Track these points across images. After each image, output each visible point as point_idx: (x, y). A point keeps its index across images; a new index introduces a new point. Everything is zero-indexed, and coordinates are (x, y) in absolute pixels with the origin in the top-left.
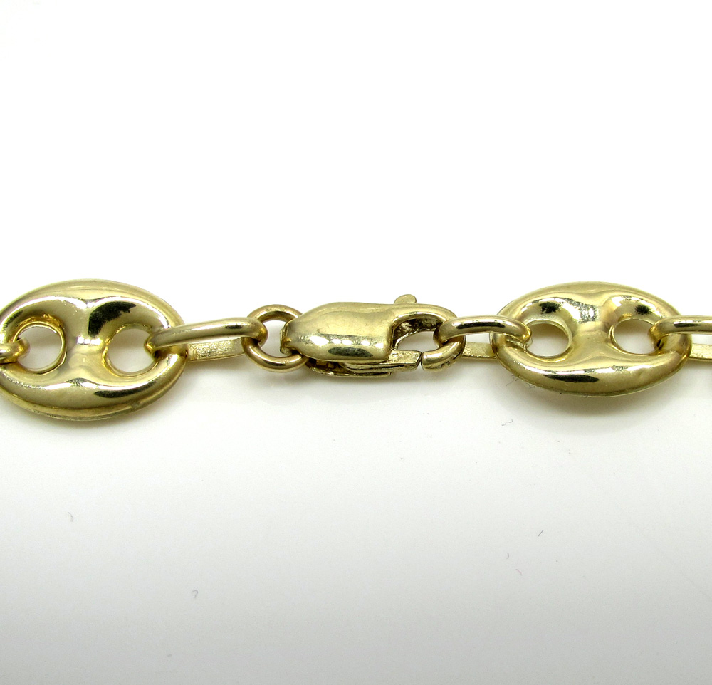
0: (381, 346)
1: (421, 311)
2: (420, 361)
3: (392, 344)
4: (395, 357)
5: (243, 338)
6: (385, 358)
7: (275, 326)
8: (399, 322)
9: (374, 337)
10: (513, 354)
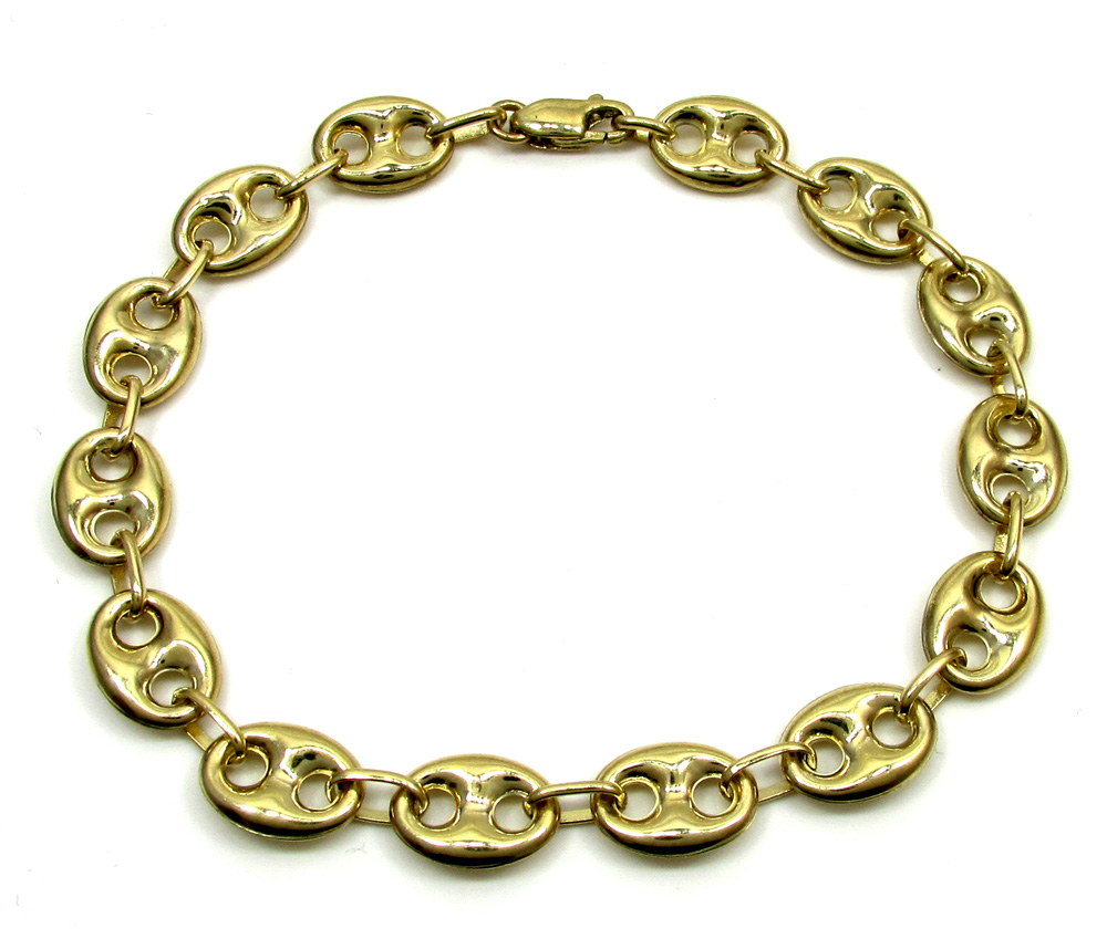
0: (579, 130)
1: (605, 105)
2: (606, 138)
3: (587, 128)
4: (589, 135)
5: (488, 123)
6: (582, 136)
7: (510, 113)
8: (593, 112)
9: (575, 124)
10: (660, 146)
